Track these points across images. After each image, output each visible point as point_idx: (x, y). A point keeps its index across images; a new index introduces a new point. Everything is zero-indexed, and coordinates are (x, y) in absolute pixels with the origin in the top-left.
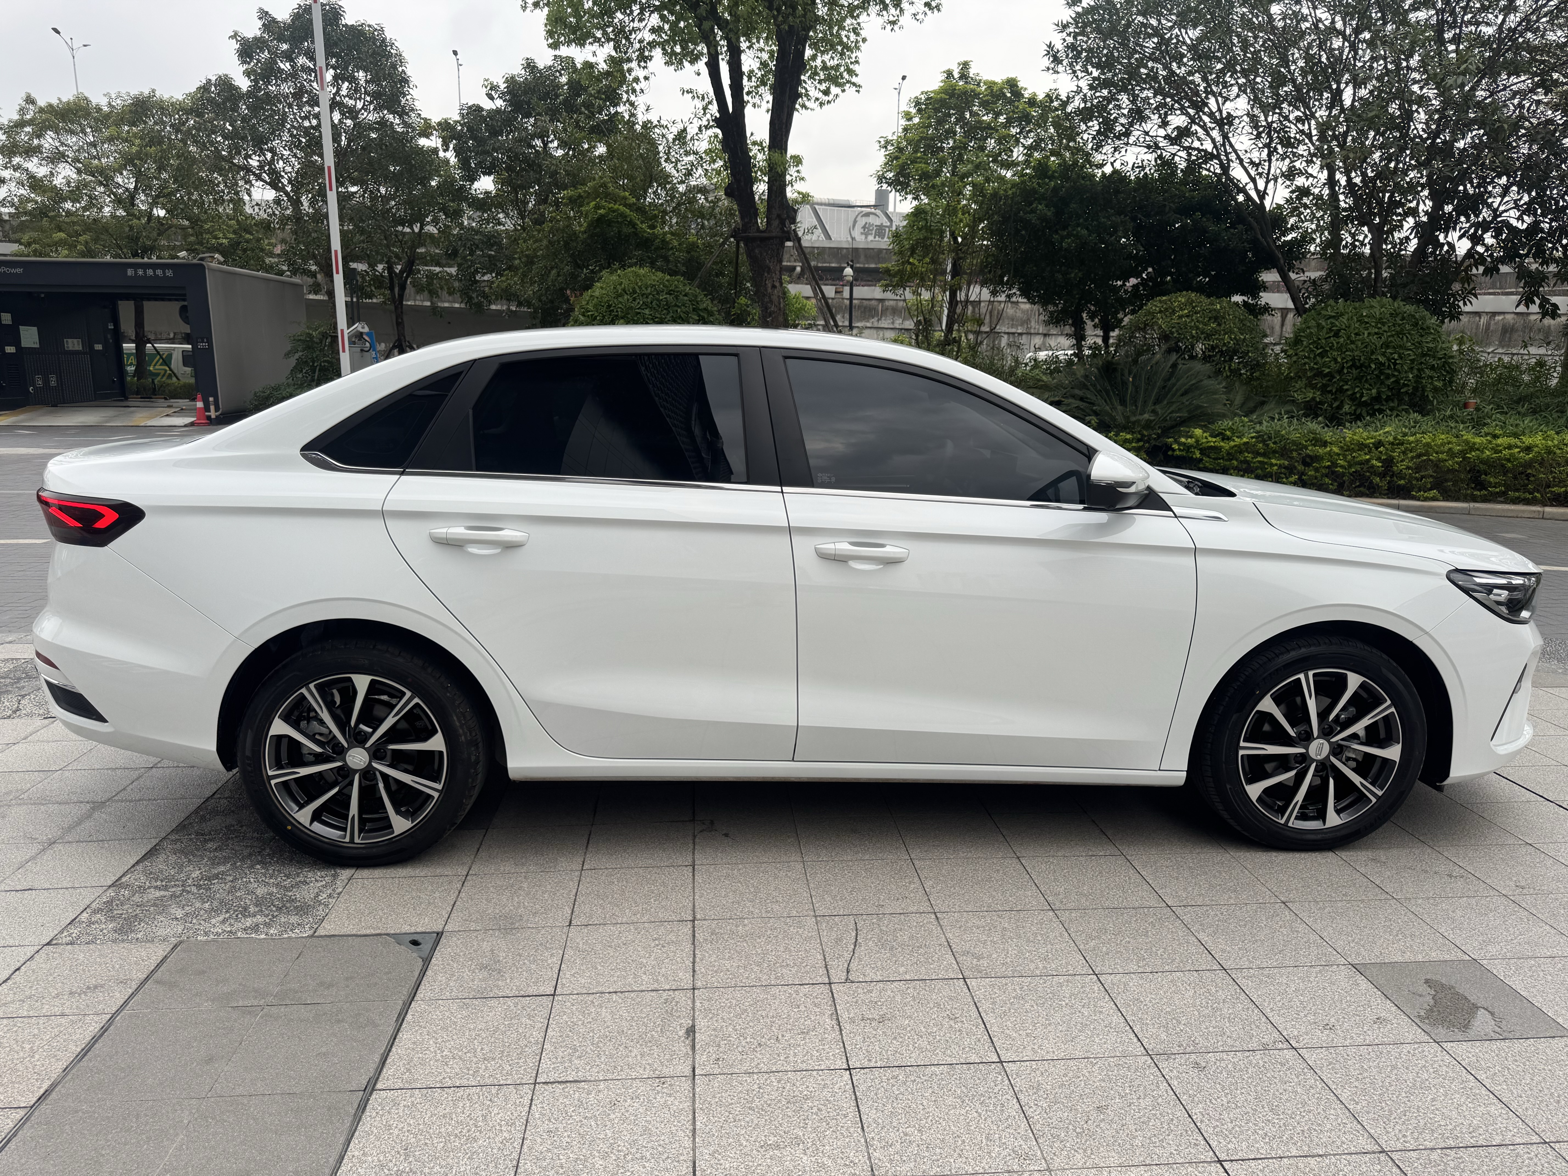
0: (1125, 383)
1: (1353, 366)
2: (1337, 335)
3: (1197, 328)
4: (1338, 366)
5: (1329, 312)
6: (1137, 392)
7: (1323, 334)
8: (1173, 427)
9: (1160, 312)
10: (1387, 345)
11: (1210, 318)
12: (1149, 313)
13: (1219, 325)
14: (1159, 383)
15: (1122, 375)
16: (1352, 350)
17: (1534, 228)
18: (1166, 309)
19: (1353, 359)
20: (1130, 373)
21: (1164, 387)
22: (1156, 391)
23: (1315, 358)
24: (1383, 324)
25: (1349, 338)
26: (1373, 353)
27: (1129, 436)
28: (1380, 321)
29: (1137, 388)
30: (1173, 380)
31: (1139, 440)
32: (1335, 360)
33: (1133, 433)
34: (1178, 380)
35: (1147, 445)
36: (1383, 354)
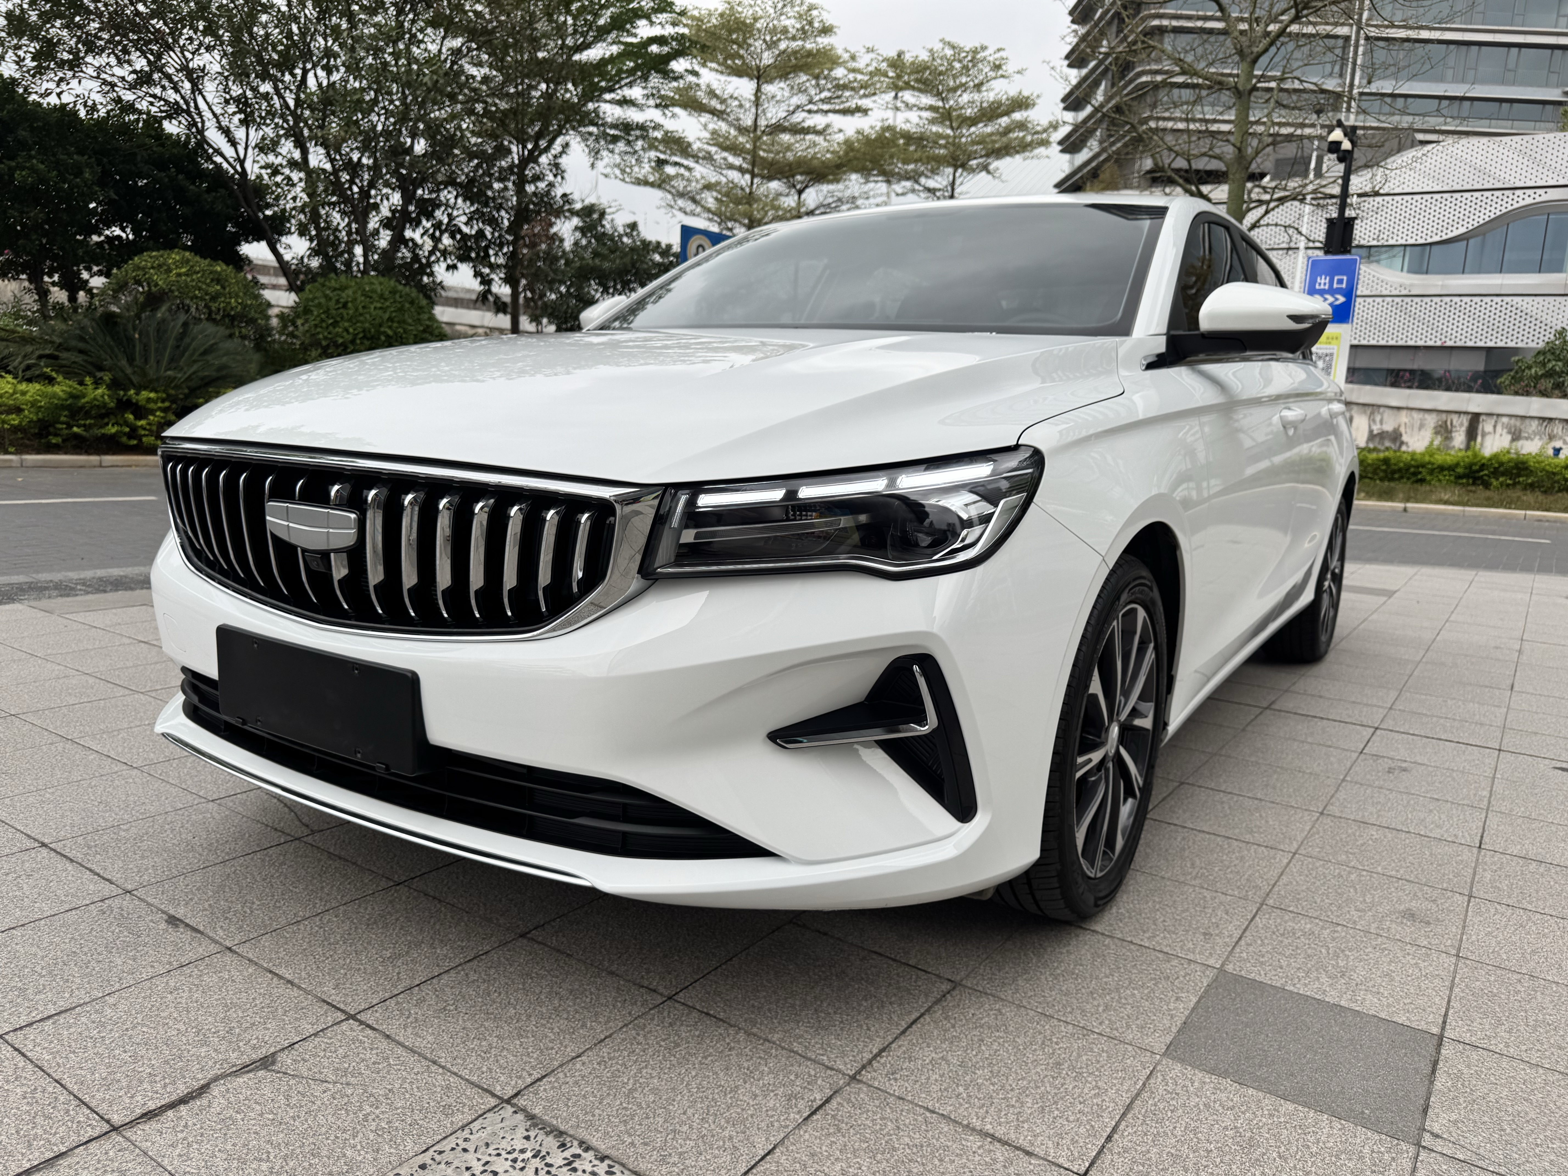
0: (130, 339)
1: (364, 337)
2: (345, 305)
3: (200, 289)
4: (350, 337)
5: (333, 283)
6: (145, 351)
7: (332, 304)
8: (199, 388)
9: (153, 268)
10: (391, 319)
11: (212, 280)
12: (138, 268)
13: (223, 288)
14: (171, 342)
15: (125, 330)
16: (362, 322)
17: (481, 234)
18: (160, 266)
19: (364, 331)
20: (135, 329)
21: (178, 347)
22: (168, 351)
23: (327, 328)
24: (386, 299)
25: (357, 309)
26: (381, 326)
27: (152, 395)
28: (381, 296)
29: (146, 348)
30: (187, 340)
31: (163, 401)
32: (347, 330)
33: (156, 392)
34: (193, 340)
35: (174, 406)
36: (390, 327)
